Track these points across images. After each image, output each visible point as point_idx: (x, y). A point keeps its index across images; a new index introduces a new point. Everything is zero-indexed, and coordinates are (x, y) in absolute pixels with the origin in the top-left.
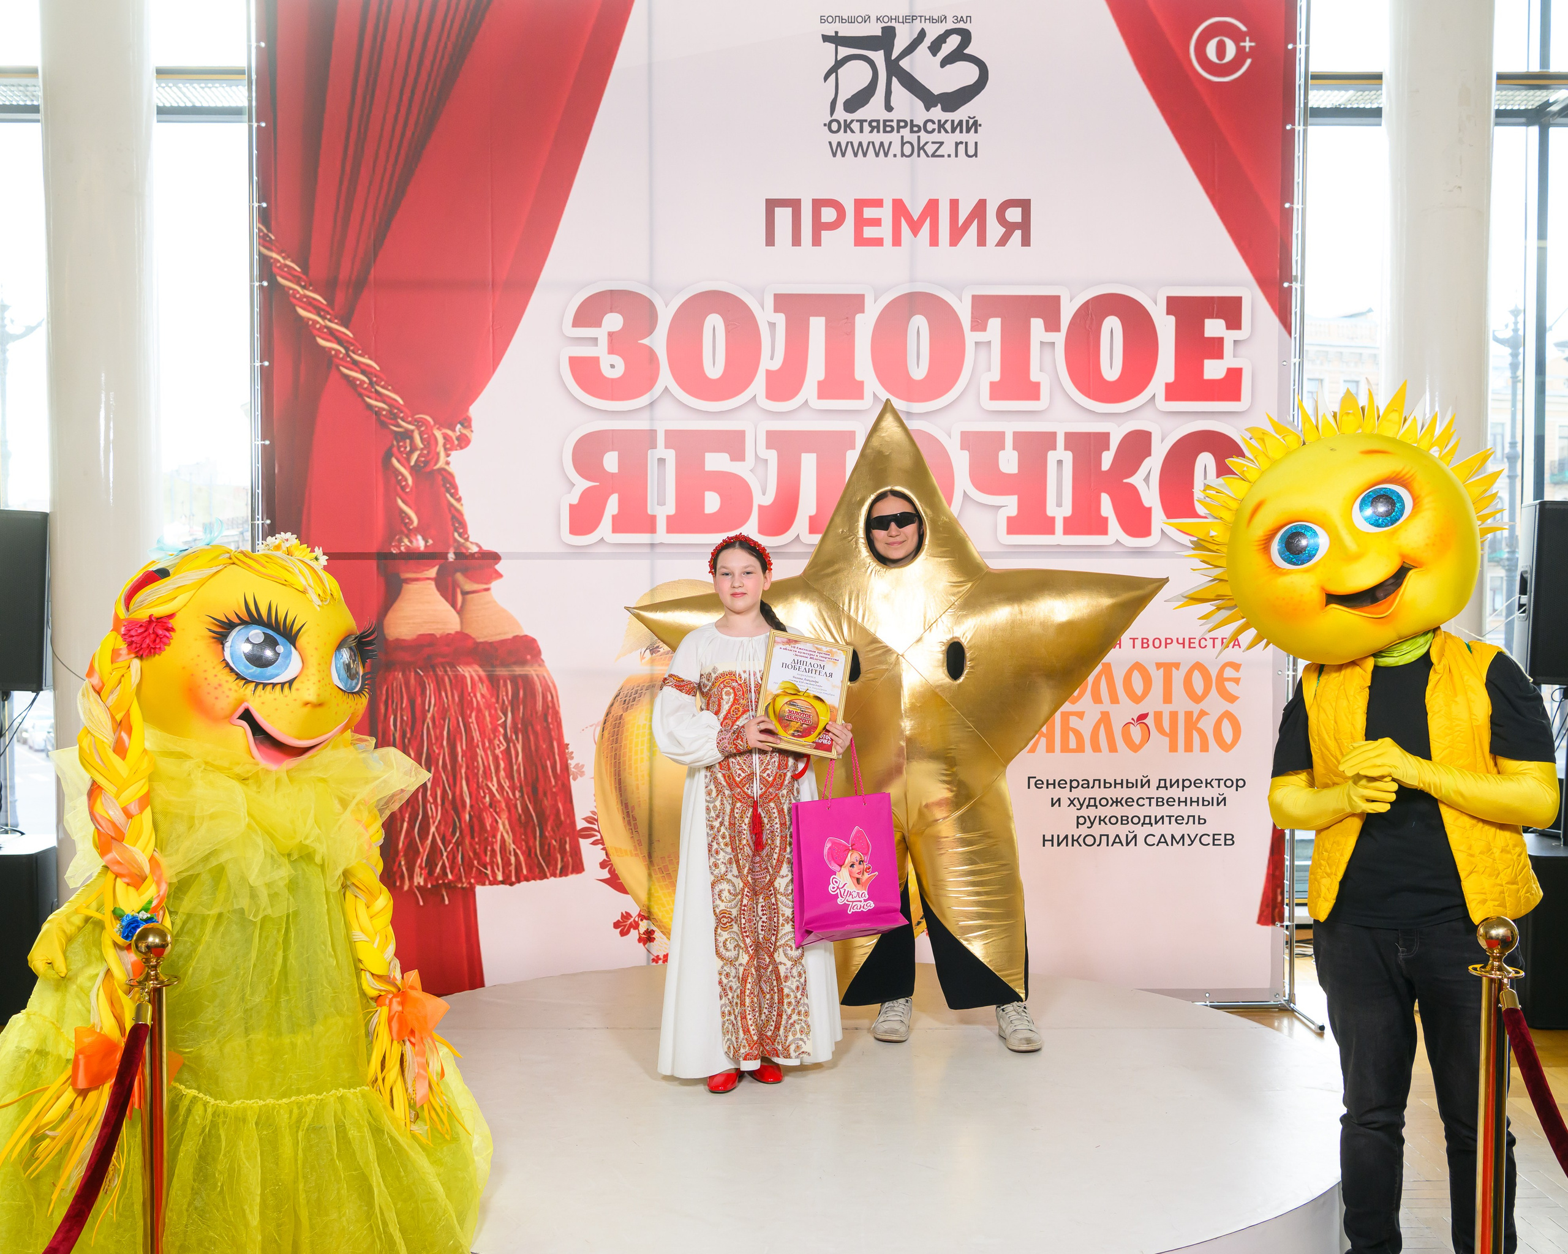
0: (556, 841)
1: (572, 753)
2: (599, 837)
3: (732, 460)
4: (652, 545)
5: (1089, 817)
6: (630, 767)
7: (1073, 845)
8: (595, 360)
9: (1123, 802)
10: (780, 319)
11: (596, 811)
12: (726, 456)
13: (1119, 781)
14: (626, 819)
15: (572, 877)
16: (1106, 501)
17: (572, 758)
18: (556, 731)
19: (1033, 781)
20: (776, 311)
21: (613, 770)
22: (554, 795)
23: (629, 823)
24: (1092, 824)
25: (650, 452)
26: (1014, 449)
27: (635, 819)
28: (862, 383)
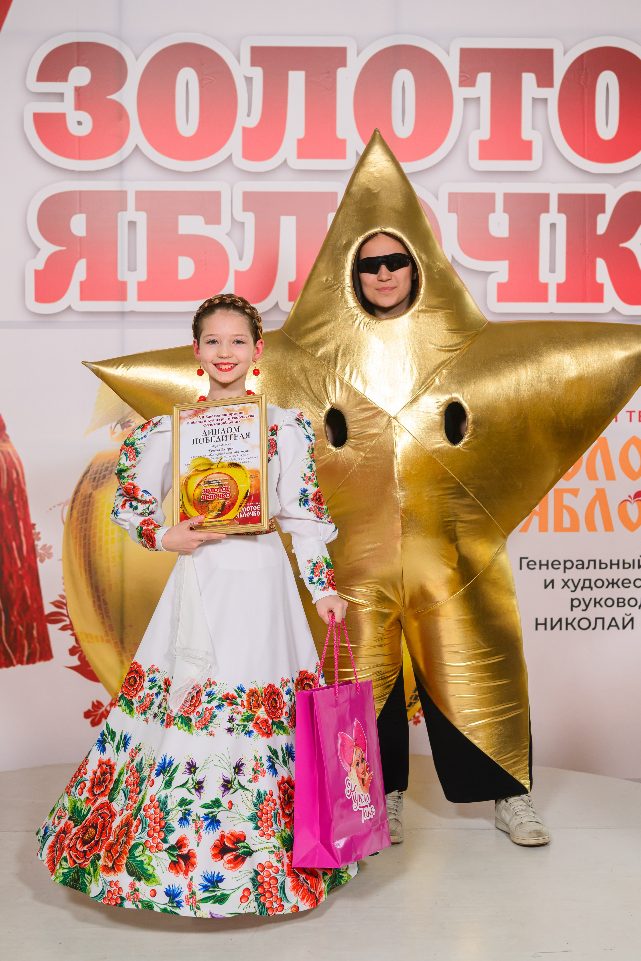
0: (23, 627)
1: (39, 533)
2: (68, 622)
3: (207, 223)
4: (122, 314)
5: (583, 599)
6: (101, 549)
7: (567, 629)
8: (61, 117)
9: (620, 583)
10: (257, 73)
11: (64, 594)
12: (200, 219)
13: (614, 561)
14: (97, 603)
15: (40, 665)
16: (601, 265)
17: (39, 539)
18: (22, 510)
19: (525, 562)
20: (254, 63)
21: (82, 551)
22: (20, 578)
23: (100, 607)
24: (587, 606)
25: (120, 214)
26: (505, 211)
27: (105, 603)
28: (344, 142)
